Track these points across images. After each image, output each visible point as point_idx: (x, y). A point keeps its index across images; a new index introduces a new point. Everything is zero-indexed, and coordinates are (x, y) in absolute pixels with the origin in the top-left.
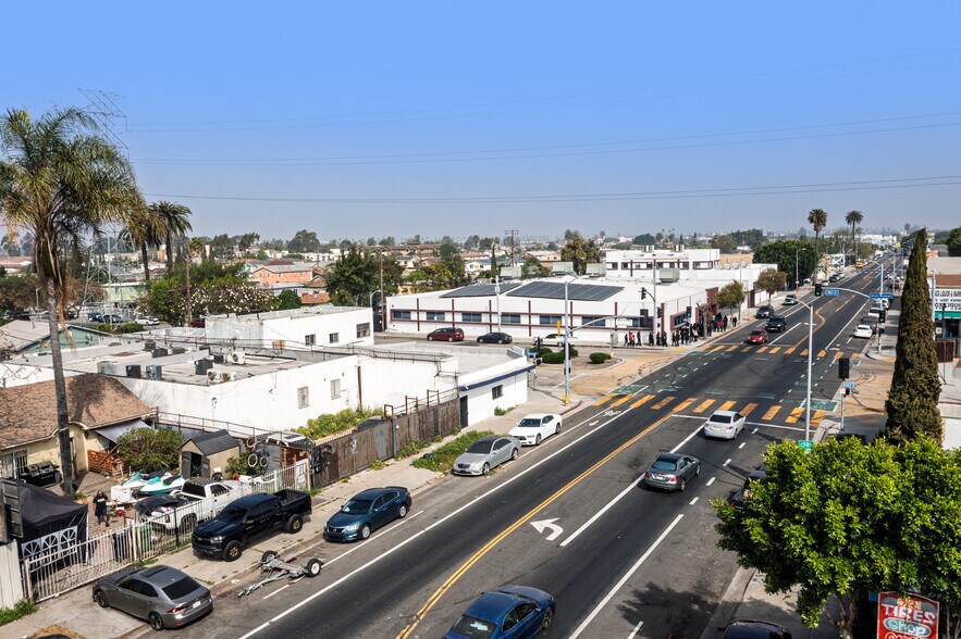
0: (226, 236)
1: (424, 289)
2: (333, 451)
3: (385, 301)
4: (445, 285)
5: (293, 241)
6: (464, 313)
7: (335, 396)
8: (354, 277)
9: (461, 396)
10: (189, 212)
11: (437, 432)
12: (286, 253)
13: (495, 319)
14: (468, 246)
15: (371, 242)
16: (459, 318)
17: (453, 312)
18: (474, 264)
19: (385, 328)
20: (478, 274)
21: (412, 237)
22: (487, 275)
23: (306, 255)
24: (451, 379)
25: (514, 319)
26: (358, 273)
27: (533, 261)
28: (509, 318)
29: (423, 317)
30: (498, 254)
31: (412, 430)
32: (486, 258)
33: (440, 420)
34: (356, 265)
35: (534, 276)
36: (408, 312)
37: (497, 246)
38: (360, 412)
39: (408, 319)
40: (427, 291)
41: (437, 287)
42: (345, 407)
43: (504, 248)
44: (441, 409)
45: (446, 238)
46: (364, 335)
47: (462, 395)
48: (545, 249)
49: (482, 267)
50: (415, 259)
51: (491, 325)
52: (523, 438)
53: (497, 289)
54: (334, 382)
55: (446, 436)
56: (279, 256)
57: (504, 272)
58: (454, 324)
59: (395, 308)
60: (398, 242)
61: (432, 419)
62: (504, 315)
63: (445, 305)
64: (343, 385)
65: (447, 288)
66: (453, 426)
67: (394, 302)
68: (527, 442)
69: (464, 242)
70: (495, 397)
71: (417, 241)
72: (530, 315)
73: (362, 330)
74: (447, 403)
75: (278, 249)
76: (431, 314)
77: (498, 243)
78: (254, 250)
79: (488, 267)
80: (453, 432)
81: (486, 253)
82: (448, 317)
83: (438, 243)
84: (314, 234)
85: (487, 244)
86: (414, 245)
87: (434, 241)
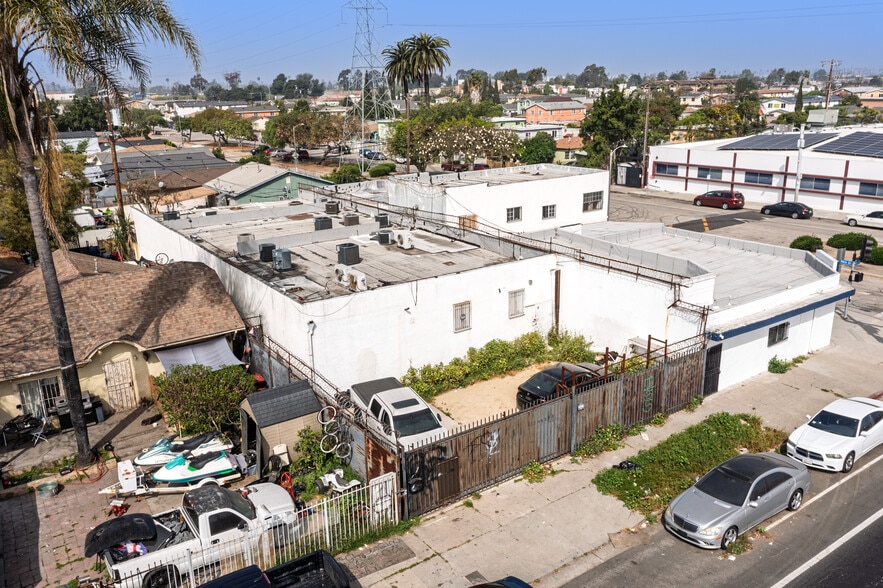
0: (515, 71)
1: (703, 136)
2: (450, 454)
3: (648, 151)
4: (730, 132)
5: (582, 75)
6: (749, 173)
7: (515, 314)
8: (614, 121)
9: (709, 346)
10: (448, 44)
11: (656, 407)
12: (572, 88)
13: (791, 183)
14: (770, 81)
15: (661, 76)
16: (740, 178)
17: (734, 170)
18: (774, 102)
19: (645, 184)
20: (777, 115)
21: (707, 71)
22: (787, 119)
23: (590, 90)
24: (696, 318)
25: (821, 184)
26: (619, 116)
27: (853, 100)
28: (813, 183)
29: (694, 173)
30: (806, 90)
31: (609, 408)
32: (790, 95)
33: (665, 388)
34: (616, 106)
35: (855, 121)
36: (675, 166)
37: (806, 80)
38: (553, 337)
39: (674, 176)
40: (706, 139)
41: (719, 134)
42: (530, 329)
43: (814, 83)
44: (669, 371)
45: (747, 72)
46: (594, 208)
47: (711, 344)
48: (866, 84)
49: (783, 106)
50: (705, 95)
51: (784, 190)
52: (816, 456)
53: (801, 142)
54: (514, 294)
55: (673, 412)
56: (565, 91)
57: (813, 117)
58: (732, 185)
59: (662, 159)
60: (690, 77)
61: (650, 386)
62: (806, 178)
63: (724, 159)
64: (530, 297)
65: (731, 135)
66: (689, 395)
67: (658, 153)
68: (825, 464)
69: (766, 76)
70: (772, 342)
71: (712, 75)
72: (845, 180)
73: (591, 201)
74: (683, 359)
75: (565, 84)
76: (704, 170)
77: (807, 76)
78: (539, 85)
79: (790, 108)
80: (688, 405)
81: (791, 89)
82: (726, 176)
83: (735, 77)
84: (602, 68)
85: (793, 78)
86: (707, 81)
87: (732, 75)
